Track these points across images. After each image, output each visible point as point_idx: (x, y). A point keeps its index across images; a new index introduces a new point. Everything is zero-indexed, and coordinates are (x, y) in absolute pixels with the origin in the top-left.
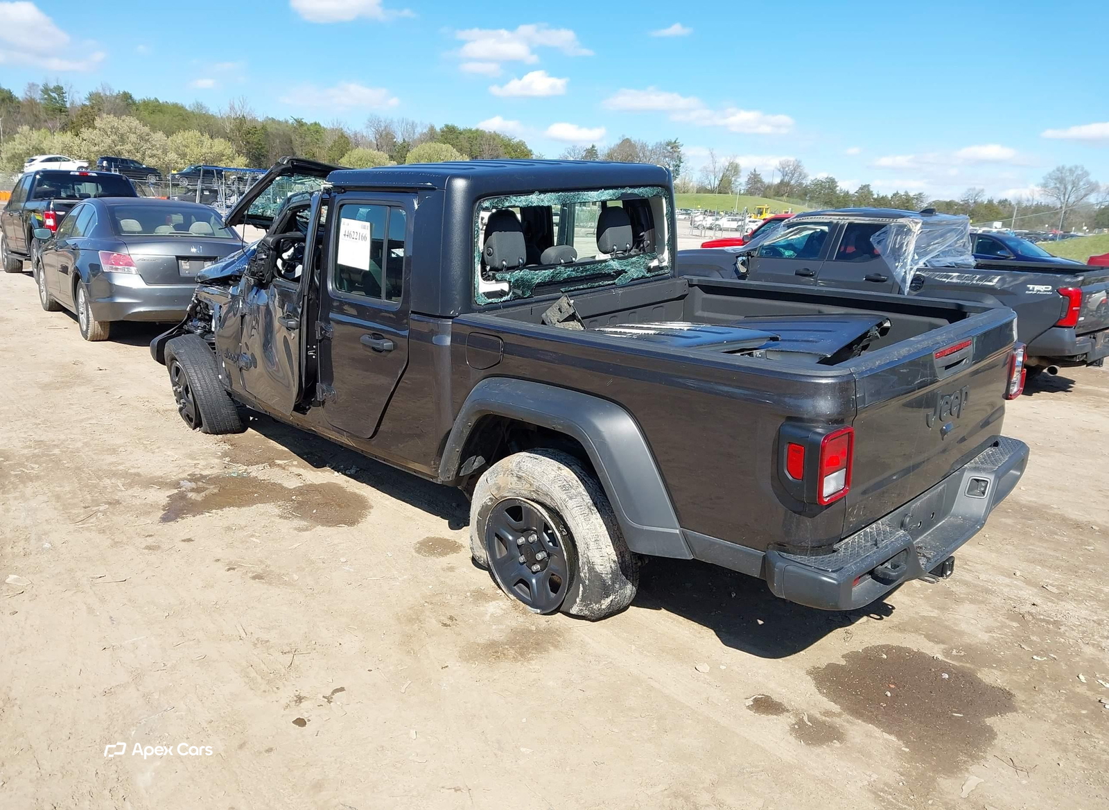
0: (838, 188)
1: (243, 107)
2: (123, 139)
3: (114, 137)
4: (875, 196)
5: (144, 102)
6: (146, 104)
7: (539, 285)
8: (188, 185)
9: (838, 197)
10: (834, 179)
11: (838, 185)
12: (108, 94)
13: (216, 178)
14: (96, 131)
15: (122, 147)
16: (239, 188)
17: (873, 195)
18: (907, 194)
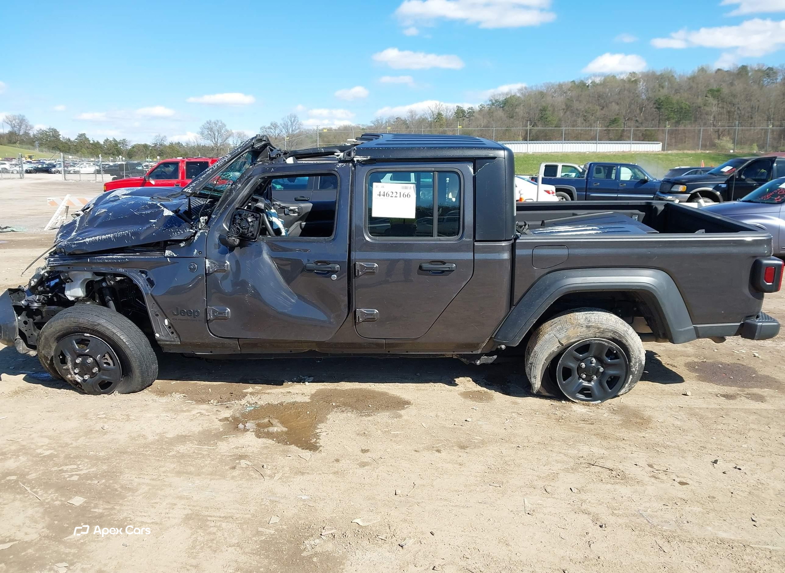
0: (60, 136)
4: (91, 142)
9: (62, 143)
10: (55, 130)
11: (60, 134)
17: (89, 141)
18: (115, 140)
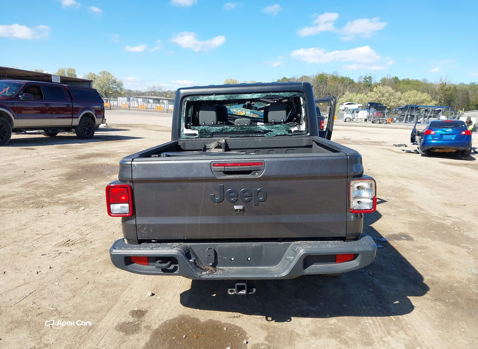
1: (446, 79)
2: (383, 95)
3: (379, 95)
5: (403, 80)
6: (403, 81)
7: (214, 133)
8: (402, 113)
12: (389, 78)
13: (415, 110)
14: (374, 93)
15: (382, 99)
16: (425, 114)
